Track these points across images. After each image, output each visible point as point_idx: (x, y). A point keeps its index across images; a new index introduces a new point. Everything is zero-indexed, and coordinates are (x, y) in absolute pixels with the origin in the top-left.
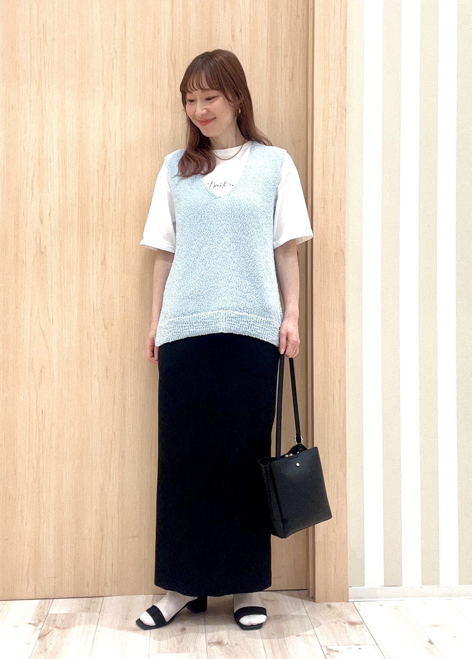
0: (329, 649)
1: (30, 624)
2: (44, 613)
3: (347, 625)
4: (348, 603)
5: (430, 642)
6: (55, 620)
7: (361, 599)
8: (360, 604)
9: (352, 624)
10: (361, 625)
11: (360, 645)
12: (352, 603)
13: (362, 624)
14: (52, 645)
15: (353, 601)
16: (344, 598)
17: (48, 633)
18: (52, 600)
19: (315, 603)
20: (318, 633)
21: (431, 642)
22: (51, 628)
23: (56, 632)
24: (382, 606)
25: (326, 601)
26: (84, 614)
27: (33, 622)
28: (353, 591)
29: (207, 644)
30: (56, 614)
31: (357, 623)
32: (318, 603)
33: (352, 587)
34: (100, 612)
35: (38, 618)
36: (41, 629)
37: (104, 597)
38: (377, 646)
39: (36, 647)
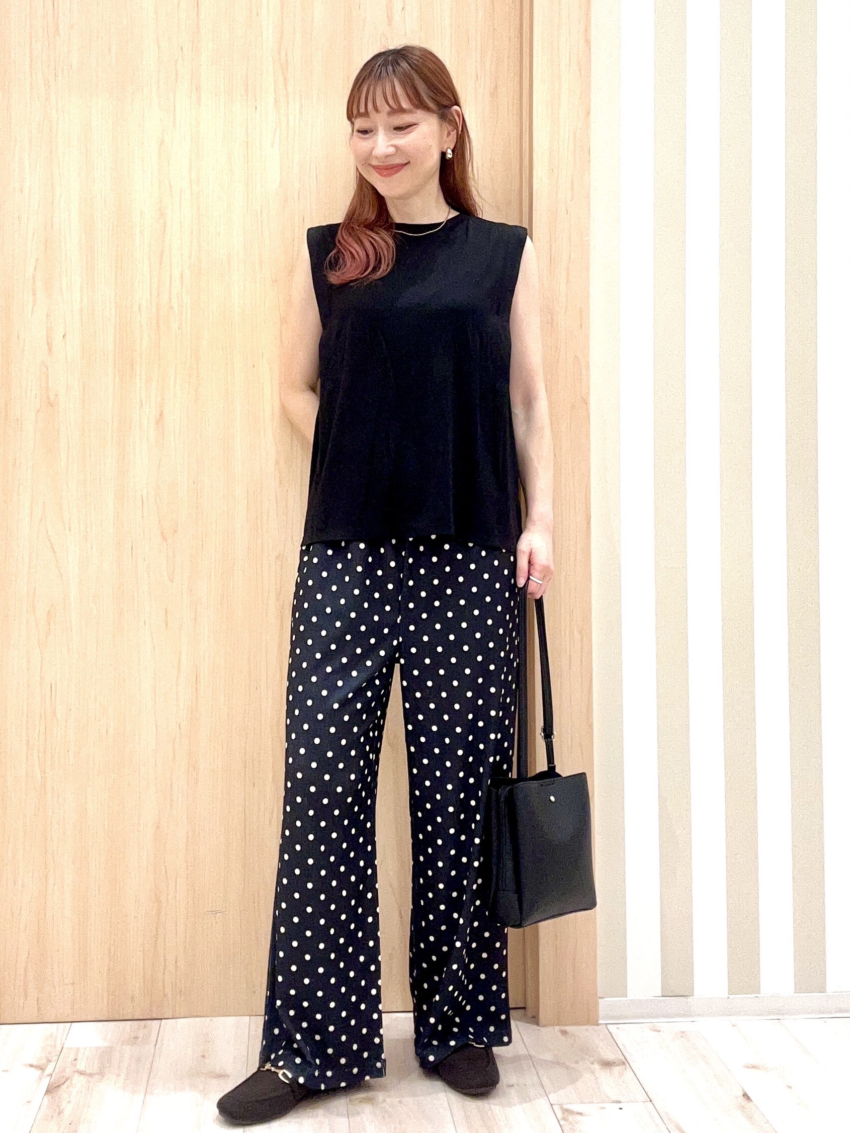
0: (567, 1110)
1: (31, 1066)
2: (55, 1046)
3: (596, 1066)
4: (598, 1027)
5: (745, 1095)
6: (75, 1060)
7: (620, 1019)
8: (618, 1028)
9: (607, 1064)
10: (623, 1067)
11: (620, 1102)
12: (605, 1025)
13: (624, 1063)
14: (71, 1104)
15: (605, 1024)
16: (591, 1019)
17: (64, 1084)
18: (69, 1024)
19: (539, 1028)
20: (545, 1080)
21: (748, 1096)
22: (68, 1072)
23: (79, 1081)
24: (659, 1031)
25: (558, 1025)
26: (127, 1048)
27: (35, 1063)
28: (604, 1005)
30: (78, 1049)
31: (615, 1063)
32: (545, 1026)
33: (605, 999)
34: (156, 1045)
35: (44, 1056)
36: (51, 1075)
37: (161, 1019)
38: (650, 1103)
39: (44, 1108)
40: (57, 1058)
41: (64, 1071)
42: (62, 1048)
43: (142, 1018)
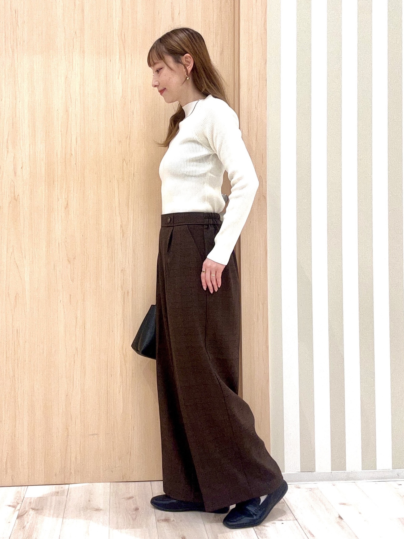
1: (10, 506)
2: (20, 497)
5: (340, 517)
6: (30, 503)
10: (283, 504)
11: (282, 520)
14: (29, 524)
17: (24, 514)
18: (27, 487)
22: (27, 509)
23: (32, 512)
24: (300, 488)
26: (54, 498)
27: (11, 504)
29: (157, 520)
30: (31, 498)
34: (67, 496)
35: (16, 502)
36: (19, 510)
37: (69, 484)
38: (296, 521)
39: (16, 524)
40: (22, 502)
41: (25, 508)
42: (24, 497)
43: (61, 483)
